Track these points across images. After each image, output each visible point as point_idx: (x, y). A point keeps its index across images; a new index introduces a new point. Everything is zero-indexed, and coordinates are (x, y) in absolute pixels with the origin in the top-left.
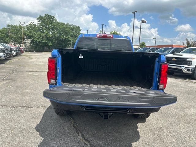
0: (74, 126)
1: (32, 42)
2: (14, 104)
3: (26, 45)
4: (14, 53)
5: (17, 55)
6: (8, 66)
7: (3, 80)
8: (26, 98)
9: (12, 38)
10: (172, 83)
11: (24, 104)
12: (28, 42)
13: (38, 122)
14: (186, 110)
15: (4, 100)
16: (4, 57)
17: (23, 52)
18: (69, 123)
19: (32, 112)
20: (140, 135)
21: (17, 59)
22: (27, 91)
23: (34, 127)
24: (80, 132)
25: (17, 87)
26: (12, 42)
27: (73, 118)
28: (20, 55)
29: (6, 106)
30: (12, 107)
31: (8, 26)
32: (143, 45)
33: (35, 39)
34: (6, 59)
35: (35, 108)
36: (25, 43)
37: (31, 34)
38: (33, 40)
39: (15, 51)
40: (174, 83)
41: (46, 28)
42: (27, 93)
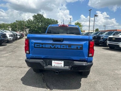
0: (43, 79)
1: (29, 30)
2: (12, 66)
3: (26, 32)
4: (19, 37)
5: (20, 38)
6: (14, 44)
7: (10, 52)
8: (20, 62)
9: (18, 28)
10: (111, 54)
11: (18, 66)
12: (28, 30)
13: (23, 76)
14: (116, 72)
15: (8, 63)
16: (12, 39)
17: (24, 36)
18: (40, 77)
19: (21, 70)
20: (82, 85)
21: (20, 40)
22: (21, 58)
23: (20, 79)
24: (46, 82)
25: (16, 56)
26: (19, 30)
27: (43, 74)
28: (22, 38)
29: (8, 67)
30: (11, 67)
31: (17, 21)
32: (97, 30)
33: (31, 28)
34: (14, 40)
35: (23, 68)
36: (25, 31)
37: (29, 26)
38: (30, 29)
39: (19, 35)
40: (113, 54)
41: (38, 22)
42: (21, 60)
